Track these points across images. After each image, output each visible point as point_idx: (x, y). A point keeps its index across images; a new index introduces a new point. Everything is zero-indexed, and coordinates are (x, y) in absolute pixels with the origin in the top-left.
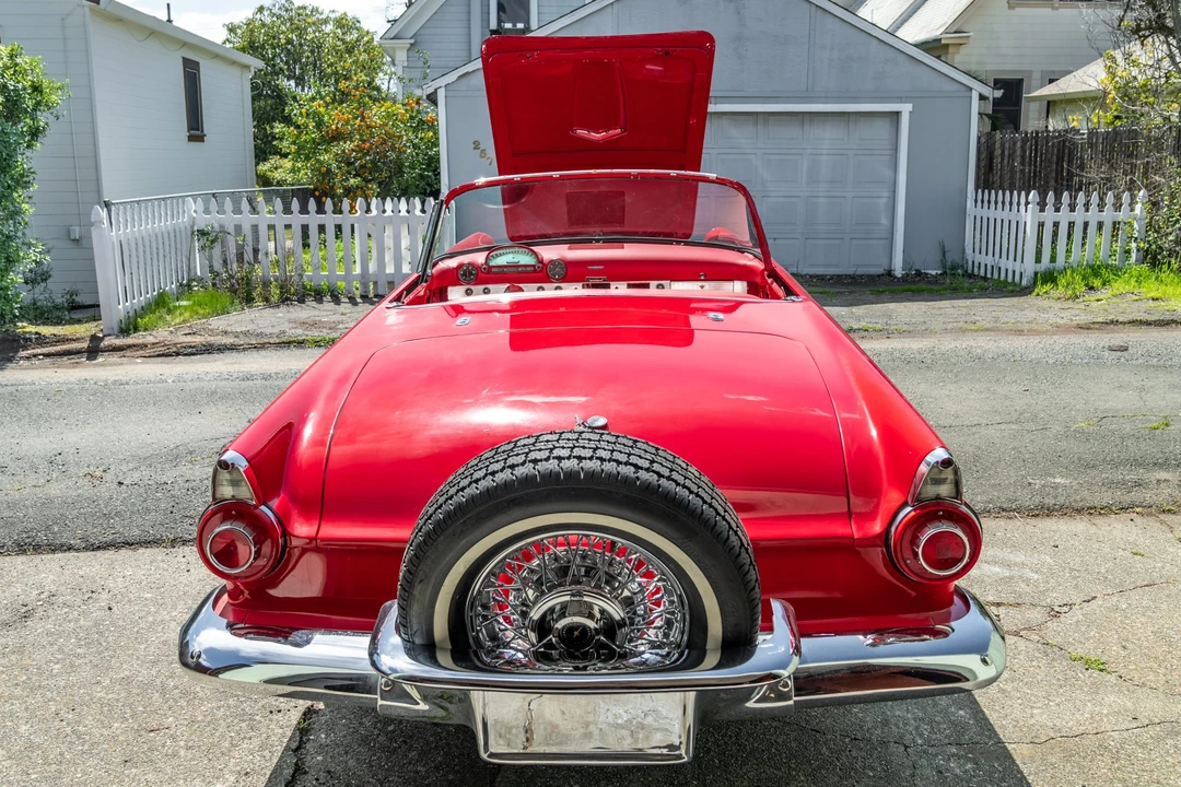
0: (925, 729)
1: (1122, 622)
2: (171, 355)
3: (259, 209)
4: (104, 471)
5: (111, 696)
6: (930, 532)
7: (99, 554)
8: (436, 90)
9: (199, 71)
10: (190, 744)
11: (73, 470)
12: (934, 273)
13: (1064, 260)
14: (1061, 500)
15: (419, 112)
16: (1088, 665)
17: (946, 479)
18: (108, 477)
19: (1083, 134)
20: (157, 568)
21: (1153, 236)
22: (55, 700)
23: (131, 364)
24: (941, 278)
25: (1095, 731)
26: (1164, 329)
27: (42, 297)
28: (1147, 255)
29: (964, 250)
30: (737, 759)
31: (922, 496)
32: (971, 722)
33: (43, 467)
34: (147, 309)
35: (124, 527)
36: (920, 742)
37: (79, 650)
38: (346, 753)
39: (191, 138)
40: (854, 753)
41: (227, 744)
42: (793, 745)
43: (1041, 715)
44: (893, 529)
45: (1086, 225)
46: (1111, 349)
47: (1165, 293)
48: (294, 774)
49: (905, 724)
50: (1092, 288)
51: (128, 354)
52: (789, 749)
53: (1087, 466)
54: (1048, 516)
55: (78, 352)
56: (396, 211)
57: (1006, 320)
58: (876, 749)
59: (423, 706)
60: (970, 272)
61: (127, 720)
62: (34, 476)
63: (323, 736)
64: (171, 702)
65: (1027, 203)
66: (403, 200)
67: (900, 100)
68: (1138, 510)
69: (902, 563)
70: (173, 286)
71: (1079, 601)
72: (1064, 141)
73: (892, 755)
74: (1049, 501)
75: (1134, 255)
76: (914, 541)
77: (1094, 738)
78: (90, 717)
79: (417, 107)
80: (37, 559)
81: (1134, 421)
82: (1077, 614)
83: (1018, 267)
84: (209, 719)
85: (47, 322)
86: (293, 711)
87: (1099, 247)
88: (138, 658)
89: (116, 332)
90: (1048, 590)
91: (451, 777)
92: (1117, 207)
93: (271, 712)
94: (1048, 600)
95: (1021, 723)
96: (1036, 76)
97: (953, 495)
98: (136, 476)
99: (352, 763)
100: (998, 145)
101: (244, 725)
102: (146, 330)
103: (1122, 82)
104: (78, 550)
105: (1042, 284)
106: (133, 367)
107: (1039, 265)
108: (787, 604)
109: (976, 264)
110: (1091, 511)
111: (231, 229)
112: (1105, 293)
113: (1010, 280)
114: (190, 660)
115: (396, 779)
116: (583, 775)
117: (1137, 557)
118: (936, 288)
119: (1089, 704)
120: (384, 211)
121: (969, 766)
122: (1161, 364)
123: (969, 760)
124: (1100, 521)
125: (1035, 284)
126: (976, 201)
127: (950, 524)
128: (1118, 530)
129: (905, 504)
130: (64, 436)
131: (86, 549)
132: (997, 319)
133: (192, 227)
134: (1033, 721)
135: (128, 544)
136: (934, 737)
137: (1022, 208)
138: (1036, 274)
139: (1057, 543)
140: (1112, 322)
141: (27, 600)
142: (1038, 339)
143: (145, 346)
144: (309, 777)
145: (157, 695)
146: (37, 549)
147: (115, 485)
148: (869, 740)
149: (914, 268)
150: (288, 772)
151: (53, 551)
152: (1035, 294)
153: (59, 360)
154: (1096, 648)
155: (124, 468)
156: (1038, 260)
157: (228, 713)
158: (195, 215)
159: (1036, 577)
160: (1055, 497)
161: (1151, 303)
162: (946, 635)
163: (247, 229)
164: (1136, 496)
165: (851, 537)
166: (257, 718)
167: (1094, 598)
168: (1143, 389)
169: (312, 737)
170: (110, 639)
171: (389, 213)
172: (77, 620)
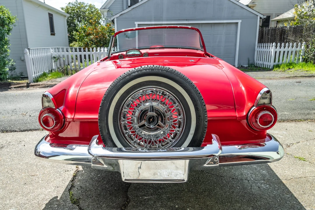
0: (254, 176)
1: (308, 148)
2: (46, 87)
3: (69, 51)
4: (26, 113)
5: (22, 167)
6: (261, 114)
7: (23, 132)
8: (114, 19)
9: (53, 16)
10: (43, 179)
11: (18, 113)
12: (246, 66)
13: (282, 61)
14: (287, 118)
15: (110, 28)
16: (300, 159)
17: (267, 97)
18: (28, 114)
19: (288, 28)
20: (38, 136)
21: (306, 54)
22: (7, 168)
23: (36, 89)
24: (248, 67)
25: (304, 177)
26: (310, 78)
27: (14, 74)
28: (305, 60)
29: (254, 60)
30: (198, 184)
31: (259, 103)
32: (267, 174)
33: (11, 112)
34: (40, 76)
35: (30, 126)
36: (252, 179)
37: (15, 156)
38: (86, 182)
39: (52, 34)
40: (233, 182)
41: (53, 179)
42: (215, 180)
43: (288, 172)
44: (249, 114)
45: (288, 52)
46: (297, 82)
47: (309, 69)
48: (71, 187)
49: (247, 175)
50: (289, 69)
51: (35, 87)
52: (214, 181)
53: (293, 110)
54: (283, 122)
55: (23, 87)
56: (104, 51)
57: (267, 76)
58: (239, 181)
59: (105, 166)
60: (256, 65)
61: (26, 173)
62: (8, 114)
63: (80, 177)
64: (38, 169)
65: (272, 46)
66: (106, 48)
67: (238, 19)
68: (309, 120)
69: (252, 124)
70: (47, 71)
71: (295, 143)
72: (282, 30)
73: (244, 183)
74: (284, 118)
75: (301, 60)
76: (256, 117)
77: (304, 178)
78: (16, 173)
79: (110, 26)
80: (7, 134)
81: (305, 99)
82: (295, 146)
83: (269, 64)
84: (48, 173)
85: (15, 80)
86: (72, 171)
87: (292, 58)
88: (31, 158)
89: (32, 82)
90: (286, 140)
91: (116, 188)
92: (297, 47)
93: (66, 171)
94: (286, 143)
95: (282, 174)
96: (274, 15)
97: (269, 103)
98: (34, 114)
99: (87, 184)
100: (264, 31)
101: (58, 174)
102: (40, 81)
103: (299, 13)
104: (17, 132)
105: (276, 68)
106: (36, 90)
107: (275, 63)
108: (217, 136)
109: (257, 64)
110: (295, 120)
111: (61, 56)
112: (293, 70)
113: (267, 67)
114: (37, 153)
115: (100, 189)
116: (153, 188)
117: (310, 132)
118: (247, 70)
119: (302, 170)
120: (101, 51)
121: (268, 186)
122: (311, 85)
123: (268, 184)
124: (298, 123)
125: (273, 68)
126: (258, 46)
127: (268, 112)
128: (304, 125)
129: (253, 106)
130: (17, 105)
131: (20, 131)
132: (264, 76)
133: (52, 56)
134: (285, 174)
135: (31, 130)
136: (256, 178)
137: (271, 47)
138: (274, 65)
139: (287, 128)
140: (296, 76)
141: (3, 144)
142: (276, 80)
143: (39, 85)
144: (75, 188)
145: (35, 167)
146: (7, 131)
147: (29, 116)
148: (237, 179)
149: (241, 65)
150: (69, 187)
151: (11, 132)
152: (273, 70)
153: (18, 89)
154: (301, 155)
155: (32, 112)
156: (275, 61)
157: (54, 171)
158: (52, 53)
159: (282, 137)
160: (285, 117)
161: (306, 72)
162: (264, 146)
163: (66, 56)
164: (308, 117)
165: (236, 117)
166: (62, 173)
167: (299, 142)
168: (307, 91)
169: (77, 178)
170: (24, 153)
171: (102, 51)
172: (15, 148)
